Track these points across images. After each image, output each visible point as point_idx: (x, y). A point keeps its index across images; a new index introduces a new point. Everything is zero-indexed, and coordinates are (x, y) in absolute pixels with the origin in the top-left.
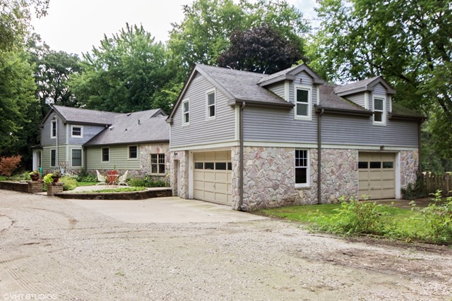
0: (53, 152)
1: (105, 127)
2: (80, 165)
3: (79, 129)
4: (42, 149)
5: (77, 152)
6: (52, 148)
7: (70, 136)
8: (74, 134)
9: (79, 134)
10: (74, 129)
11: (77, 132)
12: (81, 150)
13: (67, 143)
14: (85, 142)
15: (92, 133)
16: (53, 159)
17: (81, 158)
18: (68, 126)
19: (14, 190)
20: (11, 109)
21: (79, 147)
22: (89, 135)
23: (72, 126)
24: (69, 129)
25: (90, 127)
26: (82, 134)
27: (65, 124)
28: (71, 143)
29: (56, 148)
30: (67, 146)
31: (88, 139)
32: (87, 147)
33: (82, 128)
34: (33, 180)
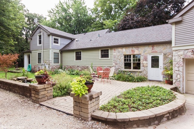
0: (40, 55)
1: (72, 40)
2: (58, 63)
3: (58, 40)
4: (31, 53)
5: (56, 54)
6: (39, 52)
7: (52, 43)
8: (55, 42)
9: (57, 43)
10: (55, 39)
11: (56, 41)
12: (58, 53)
13: (51, 48)
14: (61, 48)
15: (65, 43)
16: (39, 59)
17: (58, 58)
18: (51, 36)
19: (10, 90)
20: (10, 27)
21: (58, 51)
22: (63, 44)
23: (54, 37)
24: (52, 38)
25: (63, 39)
26: (59, 43)
27: (49, 35)
28: (53, 48)
29: (41, 51)
30: (51, 50)
31: (63, 46)
32: (62, 51)
33: (59, 39)
34: (40, 83)
